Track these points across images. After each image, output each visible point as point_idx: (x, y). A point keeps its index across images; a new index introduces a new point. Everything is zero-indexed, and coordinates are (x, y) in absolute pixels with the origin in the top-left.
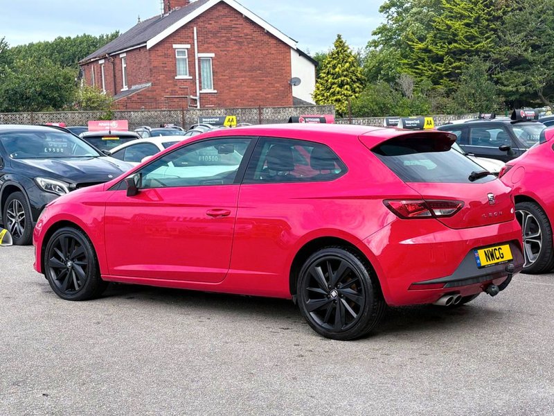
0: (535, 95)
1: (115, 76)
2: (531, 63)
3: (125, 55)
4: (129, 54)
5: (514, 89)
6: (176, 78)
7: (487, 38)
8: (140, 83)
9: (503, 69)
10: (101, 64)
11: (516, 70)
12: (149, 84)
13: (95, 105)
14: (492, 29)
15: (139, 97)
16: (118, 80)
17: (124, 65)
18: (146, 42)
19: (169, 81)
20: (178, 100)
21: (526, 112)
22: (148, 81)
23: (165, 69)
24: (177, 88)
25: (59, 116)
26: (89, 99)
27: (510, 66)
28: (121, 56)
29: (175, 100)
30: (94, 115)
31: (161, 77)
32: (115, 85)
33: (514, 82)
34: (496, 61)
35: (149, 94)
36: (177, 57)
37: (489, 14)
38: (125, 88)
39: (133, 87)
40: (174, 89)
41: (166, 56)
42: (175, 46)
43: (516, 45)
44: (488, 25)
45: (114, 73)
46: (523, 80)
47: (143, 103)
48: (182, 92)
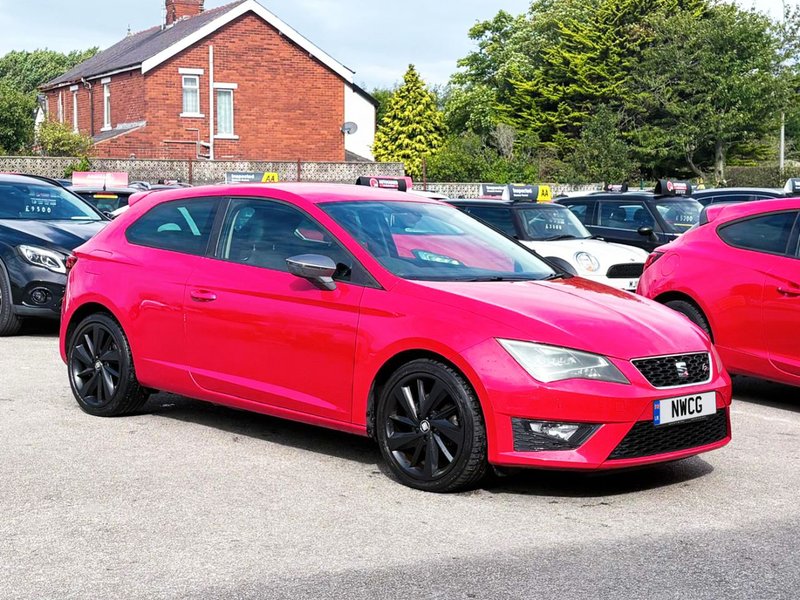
0: (682, 161)
1: (93, 109)
2: (677, 117)
3: (109, 80)
4: (115, 79)
5: (653, 152)
6: (181, 115)
7: (617, 79)
8: (129, 121)
9: (639, 123)
10: (73, 92)
11: (657, 125)
12: (143, 124)
13: (67, 148)
14: (625, 68)
15: (127, 140)
16: (97, 116)
17: (107, 94)
18: (140, 63)
19: (171, 120)
20: (183, 146)
21: (675, 184)
22: (142, 118)
23: (167, 102)
24: (182, 131)
25: (13, 162)
26: (58, 141)
27: (649, 120)
28: (103, 81)
29: (178, 146)
30: (64, 164)
31: (161, 113)
32: (93, 121)
33: (654, 142)
34: (629, 112)
35: (142, 137)
36: (184, 86)
37: (621, 45)
38: (107, 127)
39: (120, 127)
40: (178, 131)
41: (169, 84)
42: (181, 71)
43: (657, 90)
44: (620, 62)
45: (93, 105)
46: (666, 141)
47: (133, 149)
48: (190, 136)
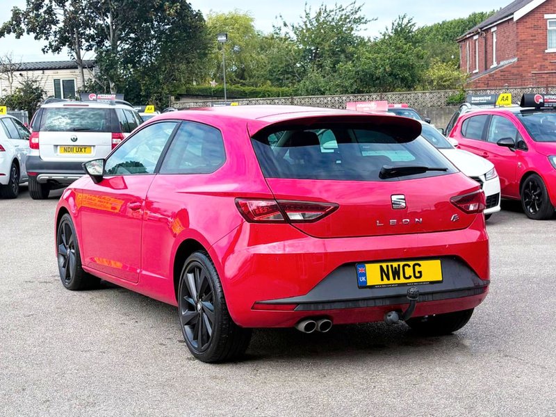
1: (486, 52)
3: (495, 29)
4: (500, 27)
6: (546, 51)
8: (508, 59)
10: (476, 40)
12: (516, 59)
13: (448, 83)
15: (502, 73)
16: (489, 56)
17: (495, 40)
18: (513, 14)
19: (537, 56)
20: (548, 75)
22: (515, 56)
23: (534, 42)
24: (547, 63)
25: (409, 97)
28: (493, 30)
29: (544, 76)
30: (447, 95)
31: (529, 51)
32: (486, 62)
35: (515, 71)
36: (548, 28)
38: (495, 65)
39: (502, 63)
40: (543, 64)
41: (536, 27)
42: (546, 16)
45: (486, 49)
47: (506, 80)
48: (553, 67)
